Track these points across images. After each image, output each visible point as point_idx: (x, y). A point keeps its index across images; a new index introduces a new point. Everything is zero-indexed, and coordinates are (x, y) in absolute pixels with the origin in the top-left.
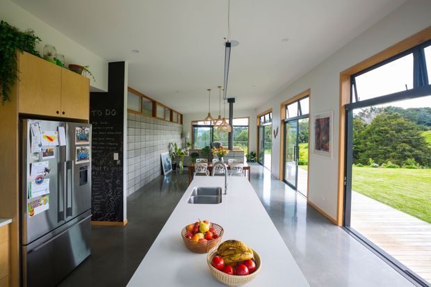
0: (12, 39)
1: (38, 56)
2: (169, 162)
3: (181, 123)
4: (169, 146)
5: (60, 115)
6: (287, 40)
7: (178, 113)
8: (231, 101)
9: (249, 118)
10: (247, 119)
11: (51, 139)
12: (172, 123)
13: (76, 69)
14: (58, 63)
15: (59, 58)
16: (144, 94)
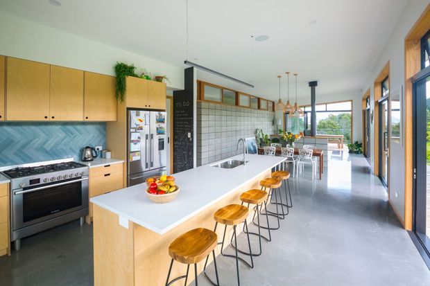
0: (124, 71)
1: (137, 76)
2: (254, 147)
3: (274, 110)
4: (256, 132)
5: (148, 107)
6: (315, 22)
7: (267, 101)
8: (313, 84)
9: (351, 101)
10: (350, 102)
11: (141, 121)
12: (259, 111)
13: (158, 79)
14: (148, 78)
15: (148, 75)
16: (224, 86)
